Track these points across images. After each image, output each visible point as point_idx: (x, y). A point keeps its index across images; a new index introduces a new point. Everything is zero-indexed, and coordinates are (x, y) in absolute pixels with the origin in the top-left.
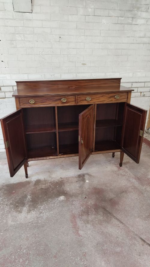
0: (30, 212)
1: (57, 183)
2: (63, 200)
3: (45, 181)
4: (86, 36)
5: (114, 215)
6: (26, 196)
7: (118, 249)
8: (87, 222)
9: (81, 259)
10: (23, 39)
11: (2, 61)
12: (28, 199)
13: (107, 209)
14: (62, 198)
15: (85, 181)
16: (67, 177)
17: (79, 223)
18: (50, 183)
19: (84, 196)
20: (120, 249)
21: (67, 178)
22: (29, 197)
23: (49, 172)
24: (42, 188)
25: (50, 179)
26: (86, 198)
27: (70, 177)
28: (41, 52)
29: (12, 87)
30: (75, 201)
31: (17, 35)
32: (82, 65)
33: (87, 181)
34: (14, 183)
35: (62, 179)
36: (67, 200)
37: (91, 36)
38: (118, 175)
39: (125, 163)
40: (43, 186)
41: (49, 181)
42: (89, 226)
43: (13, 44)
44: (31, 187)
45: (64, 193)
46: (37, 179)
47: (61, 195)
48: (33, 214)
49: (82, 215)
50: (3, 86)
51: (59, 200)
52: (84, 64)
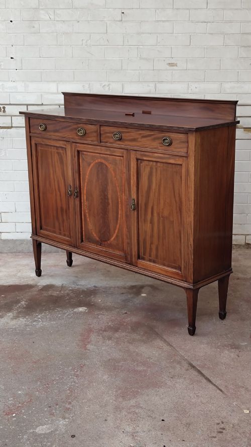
0: (16, 319)
1: (83, 291)
2: (81, 312)
3: (62, 287)
4: (177, 9)
5: (165, 337)
6: (18, 302)
7: (140, 368)
8: (110, 338)
9: (73, 369)
10: (52, 17)
11: (12, 58)
12: (20, 305)
13: (156, 330)
14: (81, 309)
15: (140, 294)
16: (107, 286)
17: (93, 337)
18: (70, 290)
20: (145, 368)
21: (107, 287)
22: (23, 303)
23: (77, 277)
24: (51, 296)
25: (73, 286)
26: (126, 313)
27: (113, 286)
28: (84, 42)
29: (26, 106)
30: (104, 315)
31: (42, 12)
32: (168, 66)
33: (144, 295)
34: (5, 285)
35: (96, 288)
36: (89, 312)
37: (187, 9)
40: (55, 294)
41: (70, 288)
42: (109, 342)
43: (34, 27)
44: (34, 292)
45: (89, 305)
46: (48, 283)
47: (84, 306)
48: (22, 321)
49: (105, 331)
50: (10, 104)
51: (75, 311)
52: (171, 65)
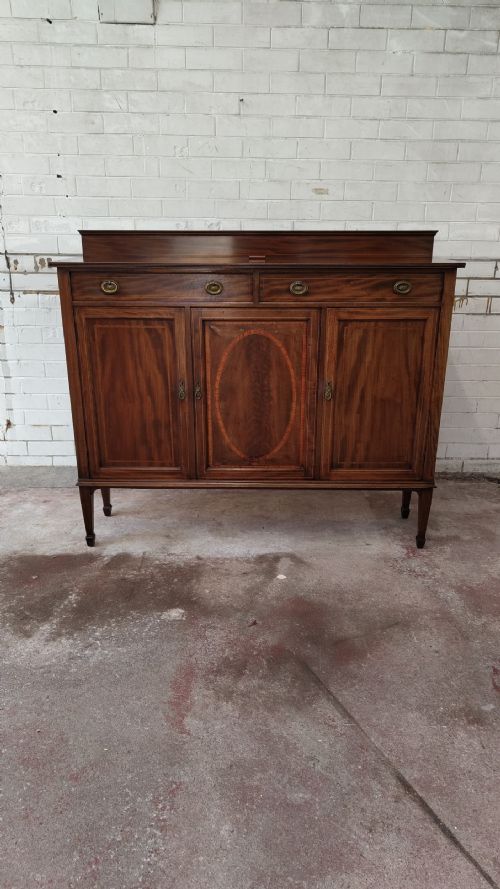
0: (54, 640)
1: (179, 569)
2: (174, 620)
3: (144, 559)
4: (332, 96)
5: (332, 689)
6: (64, 594)
7: (299, 796)
8: (229, 695)
9: (155, 801)
10: (124, 106)
11: (59, 176)
12: (66, 603)
13: (315, 669)
14: (176, 613)
15: (275, 576)
16: (219, 556)
17: (199, 694)
18: (157, 566)
19: (251, 619)
20: (308, 796)
21: (218, 559)
22: (73, 597)
23: (168, 536)
24: (124, 579)
25: (162, 556)
26: (255, 623)
27: (228, 557)
28: (178, 150)
30: (214, 628)
31: (107, 96)
32: (313, 194)
33: (281, 577)
34: (47, 554)
35: (201, 562)
36: (191, 620)
37: (348, 96)
38: (401, 572)
39: (443, 538)
40: (131, 575)
41: (157, 562)
42: (227, 707)
43: (93, 123)
44: (92, 572)
45: (189, 602)
46: (121, 551)
47: (176, 607)
48: (65, 645)
49: (218, 672)
50: (59, 255)
51: (163, 617)
52: (319, 191)
